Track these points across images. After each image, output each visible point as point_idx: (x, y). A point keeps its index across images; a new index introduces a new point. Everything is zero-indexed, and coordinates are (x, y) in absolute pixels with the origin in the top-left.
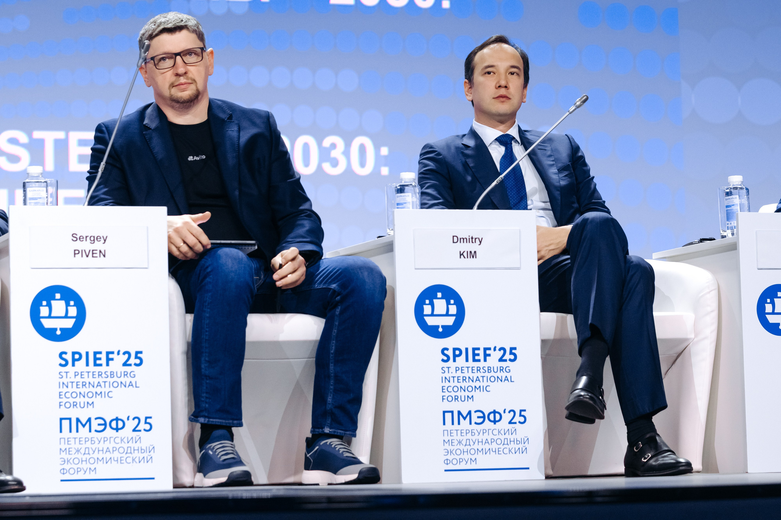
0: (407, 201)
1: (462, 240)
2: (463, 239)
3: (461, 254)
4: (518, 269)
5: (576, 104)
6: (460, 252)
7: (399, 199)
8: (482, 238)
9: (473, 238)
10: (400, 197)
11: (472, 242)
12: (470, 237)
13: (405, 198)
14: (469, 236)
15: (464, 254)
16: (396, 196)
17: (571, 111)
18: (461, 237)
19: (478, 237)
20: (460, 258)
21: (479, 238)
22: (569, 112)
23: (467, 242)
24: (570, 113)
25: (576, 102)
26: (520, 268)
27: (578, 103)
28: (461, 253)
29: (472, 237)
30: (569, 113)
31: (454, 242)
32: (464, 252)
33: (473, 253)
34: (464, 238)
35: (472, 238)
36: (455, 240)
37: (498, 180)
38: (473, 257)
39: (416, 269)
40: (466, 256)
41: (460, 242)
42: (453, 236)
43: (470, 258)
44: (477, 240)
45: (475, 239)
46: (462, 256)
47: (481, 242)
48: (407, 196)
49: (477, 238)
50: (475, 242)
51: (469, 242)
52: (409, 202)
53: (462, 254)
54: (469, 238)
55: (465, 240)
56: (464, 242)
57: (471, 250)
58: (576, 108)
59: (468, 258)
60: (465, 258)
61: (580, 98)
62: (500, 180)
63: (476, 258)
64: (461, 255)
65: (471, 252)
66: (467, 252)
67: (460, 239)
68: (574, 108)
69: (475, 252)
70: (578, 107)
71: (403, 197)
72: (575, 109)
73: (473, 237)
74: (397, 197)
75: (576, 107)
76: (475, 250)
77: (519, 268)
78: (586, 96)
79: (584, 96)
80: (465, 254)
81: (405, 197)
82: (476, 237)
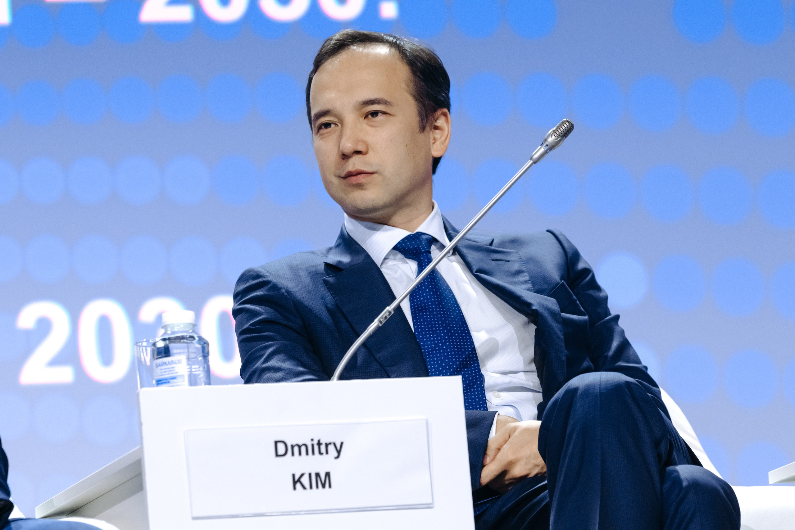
0: (177, 373)
1: (296, 449)
2: (300, 447)
3: (296, 481)
4: (429, 506)
5: (546, 140)
6: (294, 476)
7: (161, 370)
8: (342, 444)
9: (322, 444)
10: (162, 366)
11: (320, 453)
12: (315, 442)
13: (174, 368)
14: (312, 440)
17: (536, 156)
18: (294, 444)
19: (332, 441)
20: (295, 488)
21: (334, 444)
22: (531, 159)
23: (307, 454)
24: (535, 162)
25: (546, 137)
26: (432, 504)
27: (551, 139)
28: (297, 478)
29: (319, 441)
30: (532, 162)
31: (277, 455)
32: (302, 475)
33: (323, 476)
34: (300, 444)
35: (319, 444)
36: (281, 449)
37: (382, 317)
38: (324, 486)
40: (307, 484)
41: (293, 454)
42: (276, 443)
43: (317, 487)
44: (331, 448)
45: (327, 445)
46: (298, 485)
47: (339, 452)
48: (176, 363)
49: (330, 443)
50: (327, 452)
51: (313, 453)
52: (183, 376)
53: (299, 480)
54: (313, 445)
55: (303, 449)
56: (300, 454)
57: (317, 471)
58: (547, 150)
59: (311, 487)
60: (304, 488)
61: (554, 129)
62: (386, 317)
63: (330, 486)
64: (295, 483)
65: (317, 475)
66: (310, 475)
67: (293, 447)
68: (542, 150)
69: (328, 474)
70: (551, 148)
71: (169, 366)
72: (546, 152)
73: (321, 442)
75: (547, 147)
76: (328, 471)
77: (431, 506)
78: (567, 121)
79: (563, 123)
80: (305, 480)
81: (172, 366)
82: (328, 442)
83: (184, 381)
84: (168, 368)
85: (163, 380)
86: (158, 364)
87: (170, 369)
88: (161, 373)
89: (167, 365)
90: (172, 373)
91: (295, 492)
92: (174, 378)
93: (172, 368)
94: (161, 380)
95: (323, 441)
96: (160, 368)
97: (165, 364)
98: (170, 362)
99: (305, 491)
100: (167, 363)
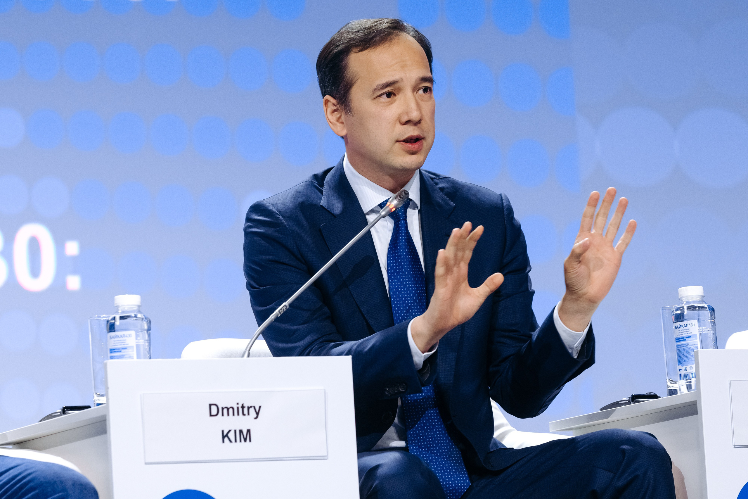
0: (128, 344)
1: (225, 411)
2: (228, 409)
3: (225, 436)
4: (324, 458)
6: (223, 431)
7: (115, 341)
8: (260, 407)
9: (245, 407)
10: (115, 338)
11: (244, 415)
12: (240, 406)
13: (125, 340)
14: (238, 404)
15: (229, 435)
16: (109, 338)
18: (224, 407)
20: (223, 442)
21: (254, 407)
23: (234, 415)
28: (225, 434)
29: (243, 405)
31: (211, 415)
32: (230, 431)
33: (245, 432)
34: (229, 407)
35: (243, 407)
36: (214, 410)
38: (245, 440)
39: (146, 464)
40: (233, 439)
42: (210, 405)
43: (241, 441)
44: (252, 410)
45: (249, 408)
46: (226, 439)
47: (258, 414)
49: (251, 407)
50: (248, 414)
51: (238, 414)
52: (132, 347)
53: (227, 435)
54: (238, 408)
57: (241, 429)
59: (236, 441)
60: (231, 441)
63: (250, 441)
64: (224, 437)
65: (241, 431)
66: (235, 431)
67: (223, 409)
69: (249, 431)
71: (121, 339)
73: (244, 405)
74: (111, 338)
76: (249, 428)
77: (326, 458)
80: (231, 435)
82: (250, 406)
83: (133, 351)
84: (121, 340)
85: (116, 349)
86: (112, 337)
87: (122, 341)
88: (114, 343)
89: (120, 338)
90: (124, 345)
91: (224, 444)
92: (125, 348)
93: (123, 340)
94: (114, 350)
95: (246, 405)
96: (113, 339)
97: (118, 336)
98: (122, 336)
99: (231, 444)
100: (120, 336)
